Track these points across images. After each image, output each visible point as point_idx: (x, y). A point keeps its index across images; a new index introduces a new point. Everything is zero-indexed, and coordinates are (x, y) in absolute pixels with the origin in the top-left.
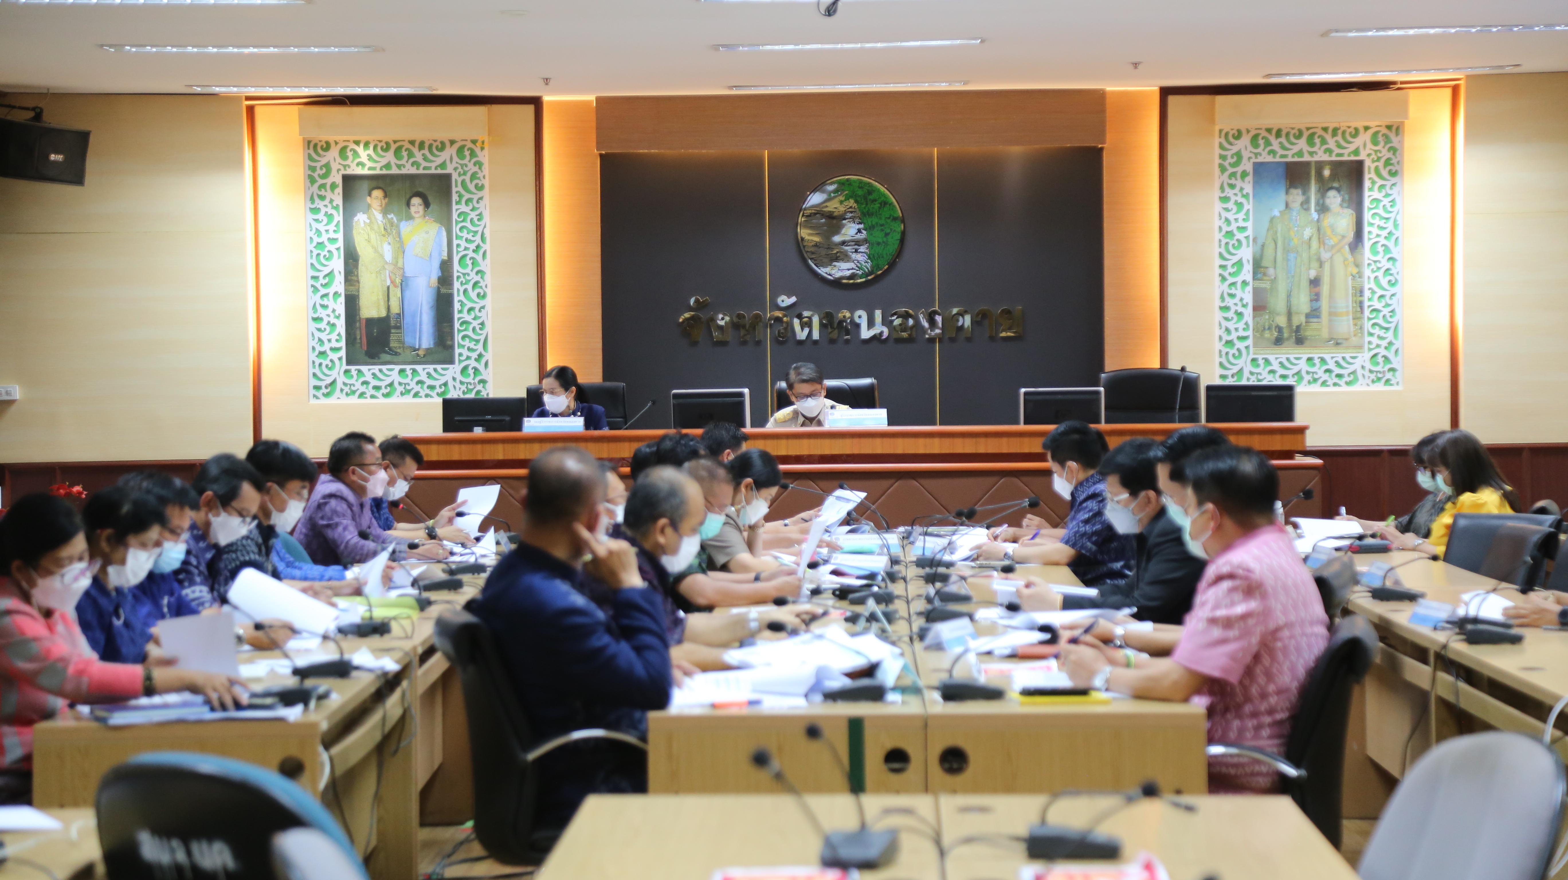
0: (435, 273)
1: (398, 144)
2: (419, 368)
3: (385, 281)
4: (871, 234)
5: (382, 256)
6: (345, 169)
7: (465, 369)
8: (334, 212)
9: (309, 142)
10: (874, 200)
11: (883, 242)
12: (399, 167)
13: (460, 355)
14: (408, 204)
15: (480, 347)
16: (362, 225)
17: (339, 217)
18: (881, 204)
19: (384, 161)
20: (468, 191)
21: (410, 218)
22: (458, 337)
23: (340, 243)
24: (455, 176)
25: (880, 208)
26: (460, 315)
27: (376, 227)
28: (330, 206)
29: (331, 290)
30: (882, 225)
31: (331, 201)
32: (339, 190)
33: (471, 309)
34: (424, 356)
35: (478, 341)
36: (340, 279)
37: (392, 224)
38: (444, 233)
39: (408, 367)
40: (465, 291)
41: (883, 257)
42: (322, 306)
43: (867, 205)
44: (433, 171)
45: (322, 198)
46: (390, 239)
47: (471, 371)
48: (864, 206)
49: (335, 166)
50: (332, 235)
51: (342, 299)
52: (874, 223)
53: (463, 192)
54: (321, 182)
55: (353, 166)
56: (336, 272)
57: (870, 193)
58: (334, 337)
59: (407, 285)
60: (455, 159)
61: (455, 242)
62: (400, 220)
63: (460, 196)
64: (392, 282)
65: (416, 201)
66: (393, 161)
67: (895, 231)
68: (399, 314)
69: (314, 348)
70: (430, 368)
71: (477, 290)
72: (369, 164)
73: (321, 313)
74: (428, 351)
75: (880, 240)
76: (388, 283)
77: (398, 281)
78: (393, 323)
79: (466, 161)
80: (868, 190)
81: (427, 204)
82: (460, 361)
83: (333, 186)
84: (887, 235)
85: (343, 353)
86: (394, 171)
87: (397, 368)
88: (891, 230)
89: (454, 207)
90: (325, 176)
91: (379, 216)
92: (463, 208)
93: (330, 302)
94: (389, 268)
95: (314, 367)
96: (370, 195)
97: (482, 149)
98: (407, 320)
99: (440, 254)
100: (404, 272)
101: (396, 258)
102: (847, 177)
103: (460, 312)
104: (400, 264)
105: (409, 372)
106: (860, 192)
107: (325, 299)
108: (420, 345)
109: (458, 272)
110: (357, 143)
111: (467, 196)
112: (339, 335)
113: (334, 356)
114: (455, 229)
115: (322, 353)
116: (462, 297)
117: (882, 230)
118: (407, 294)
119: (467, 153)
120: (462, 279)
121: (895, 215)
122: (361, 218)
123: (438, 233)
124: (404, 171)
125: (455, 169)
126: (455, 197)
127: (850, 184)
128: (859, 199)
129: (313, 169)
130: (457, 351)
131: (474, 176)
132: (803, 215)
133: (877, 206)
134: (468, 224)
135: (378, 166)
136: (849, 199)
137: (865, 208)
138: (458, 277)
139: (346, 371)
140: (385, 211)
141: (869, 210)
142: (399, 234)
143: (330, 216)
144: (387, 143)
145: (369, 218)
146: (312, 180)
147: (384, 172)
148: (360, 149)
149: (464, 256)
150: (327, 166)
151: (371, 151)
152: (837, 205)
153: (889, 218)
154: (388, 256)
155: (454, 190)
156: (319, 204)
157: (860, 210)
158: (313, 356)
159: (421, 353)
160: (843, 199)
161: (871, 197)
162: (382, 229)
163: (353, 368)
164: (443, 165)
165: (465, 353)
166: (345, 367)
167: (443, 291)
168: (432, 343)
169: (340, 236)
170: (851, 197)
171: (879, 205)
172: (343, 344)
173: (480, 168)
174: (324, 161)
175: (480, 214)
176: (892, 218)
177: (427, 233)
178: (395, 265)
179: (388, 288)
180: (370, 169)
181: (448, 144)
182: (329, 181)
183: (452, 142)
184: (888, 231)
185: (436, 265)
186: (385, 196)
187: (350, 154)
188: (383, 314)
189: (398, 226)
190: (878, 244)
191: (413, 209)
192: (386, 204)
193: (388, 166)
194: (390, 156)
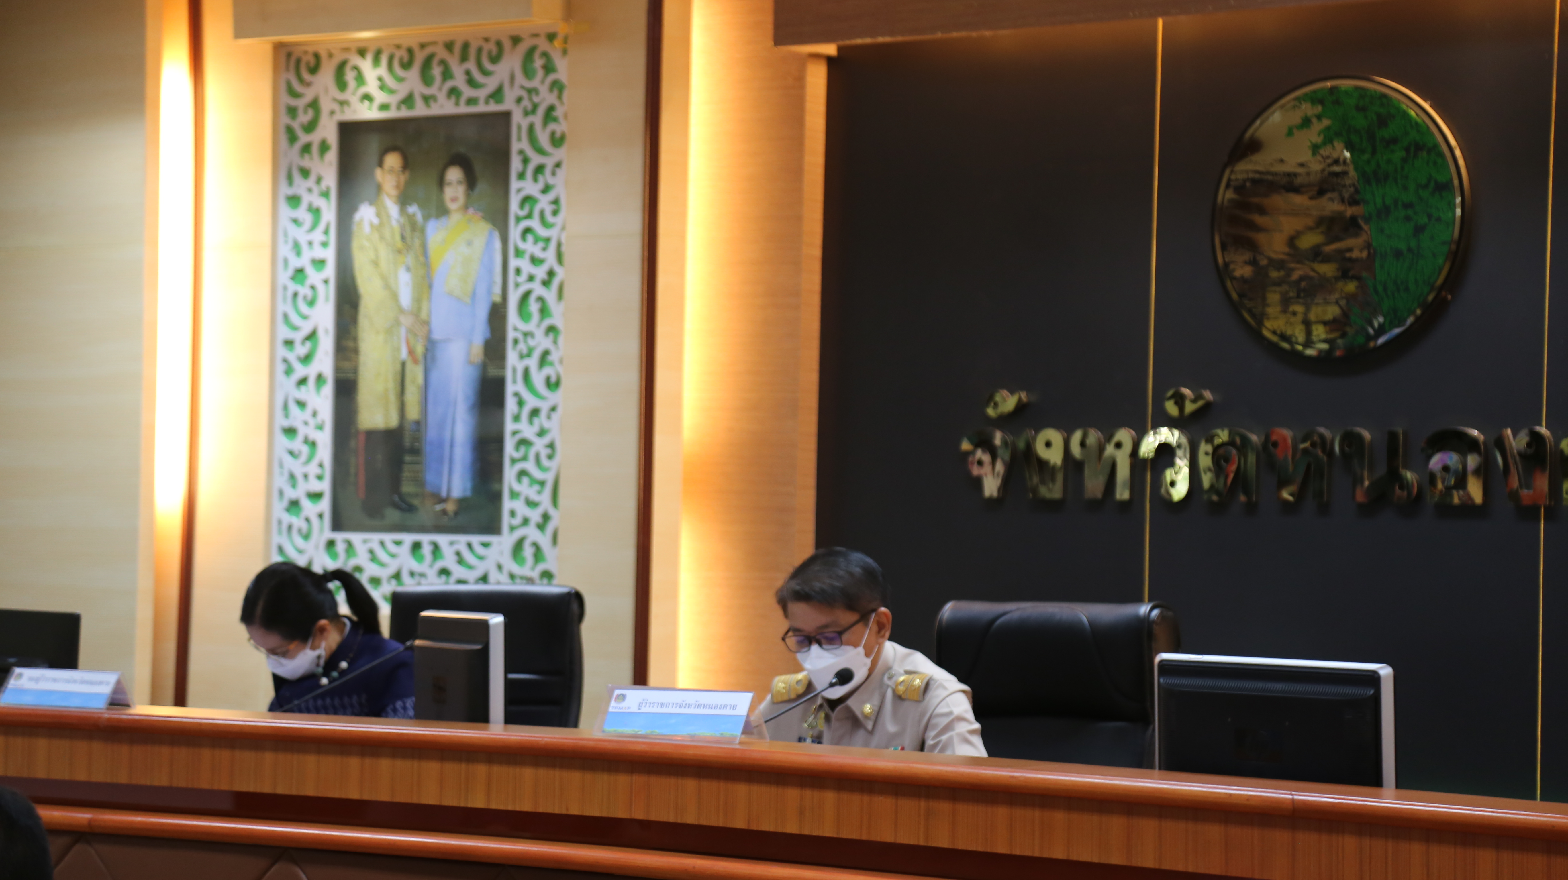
0: (480, 333)
1: (428, 50)
2: (443, 540)
3: (398, 349)
4: (1382, 231)
5: (394, 296)
6: (342, 112)
7: (518, 546)
8: (320, 202)
9: (289, 55)
10: (1394, 141)
11: (1410, 250)
12: (427, 99)
13: (513, 514)
14: (441, 183)
15: (545, 498)
16: (367, 229)
17: (329, 213)
18: (1407, 150)
19: (403, 91)
20: (541, 151)
21: (442, 211)
22: (509, 473)
23: (330, 271)
24: (517, 118)
25: (1404, 160)
26: (517, 426)
27: (387, 234)
28: (316, 189)
29: (311, 371)
30: (1408, 206)
31: (319, 180)
32: (332, 156)
33: (535, 412)
34: (456, 514)
35: (542, 483)
36: (326, 343)
37: (414, 226)
38: (498, 245)
39: (425, 539)
40: (526, 373)
41: (1407, 289)
42: (301, 404)
43: (1374, 152)
44: (481, 108)
45: (305, 173)
46: (410, 259)
47: (528, 551)
48: (1366, 157)
49: (326, 105)
50: (319, 253)
51: (328, 390)
52: (1388, 201)
53: (530, 152)
54: (304, 138)
55: (354, 100)
56: (321, 334)
57: (1383, 121)
58: (313, 469)
59: (434, 359)
60: (520, 79)
61: (513, 263)
62: (426, 218)
63: (525, 161)
64: (411, 352)
65: (454, 174)
66: (419, 88)
67: (1439, 219)
68: (418, 423)
69: (281, 493)
70: (462, 539)
71: (547, 371)
72: (380, 97)
73: (297, 417)
74: (462, 503)
75: (1402, 246)
76: (404, 354)
77: (420, 350)
78: (407, 443)
79: (535, 83)
80: (1379, 115)
81: (471, 181)
82: (512, 528)
83: (324, 147)
84: (1419, 230)
85: (325, 505)
86: (420, 110)
87: (408, 538)
88: (1430, 216)
89: (515, 184)
90: (310, 127)
91: (392, 209)
92: (530, 188)
93: (307, 393)
94: (407, 321)
95: (280, 532)
96: (380, 164)
97: (565, 52)
98: (431, 433)
99: (489, 292)
100: (430, 332)
101: (417, 300)
102: (1329, 84)
103: (517, 418)
104: (424, 315)
105: (427, 549)
106: (1360, 122)
107: (303, 388)
108: (449, 490)
109: (516, 329)
110: (362, 52)
111: (536, 160)
112: (321, 465)
113: (310, 508)
114: (515, 233)
115: (294, 505)
116: (520, 387)
117: (1408, 219)
118: (434, 376)
119: (538, 63)
120: (522, 346)
121: (1441, 179)
122: (365, 214)
123: (489, 244)
124: (435, 110)
125: (519, 100)
126: (516, 164)
127: (1337, 102)
128: (1355, 138)
129: (292, 111)
130: (508, 504)
131: (549, 115)
132: (1228, 186)
133: (1398, 155)
134: (534, 223)
135: (393, 100)
136: (1331, 141)
137: (1368, 162)
138: (516, 342)
139: (331, 544)
140: (404, 200)
141: (1378, 165)
142: (424, 247)
143: (316, 212)
144: (410, 51)
145: (378, 215)
146: (292, 137)
147: (404, 113)
148: (366, 65)
149: (526, 295)
150: (314, 105)
151: (382, 71)
152: (1306, 156)
153: (1426, 187)
154: (406, 298)
155: (515, 146)
156: (301, 186)
157: (1356, 169)
158: (279, 508)
159: (450, 507)
160: (1319, 140)
161: (1386, 133)
162: (398, 238)
163: (340, 537)
164: (497, 95)
165: (522, 509)
166: (328, 534)
167: (492, 372)
168: (469, 485)
169: (329, 254)
170: (1338, 134)
171: (1403, 154)
172: (325, 486)
173: (560, 97)
174: (309, 95)
175: (556, 202)
176: (1432, 184)
177: (469, 243)
178: (416, 313)
179: (403, 364)
180: (384, 107)
181: (507, 44)
182: (315, 138)
183: (516, 40)
184: (1424, 220)
185: (482, 313)
186: (406, 165)
187: (350, 76)
188: (393, 422)
189: (423, 231)
190: (1398, 254)
191: (449, 192)
192: (408, 184)
193: (408, 101)
194: (413, 78)
